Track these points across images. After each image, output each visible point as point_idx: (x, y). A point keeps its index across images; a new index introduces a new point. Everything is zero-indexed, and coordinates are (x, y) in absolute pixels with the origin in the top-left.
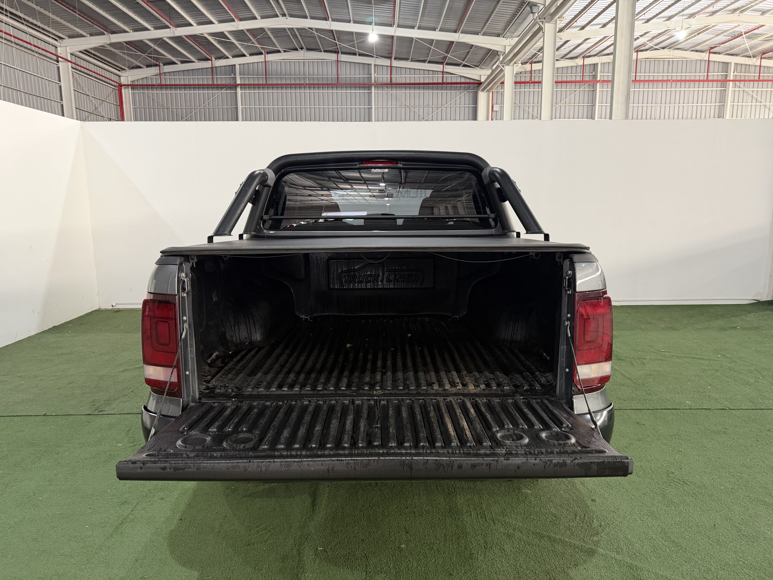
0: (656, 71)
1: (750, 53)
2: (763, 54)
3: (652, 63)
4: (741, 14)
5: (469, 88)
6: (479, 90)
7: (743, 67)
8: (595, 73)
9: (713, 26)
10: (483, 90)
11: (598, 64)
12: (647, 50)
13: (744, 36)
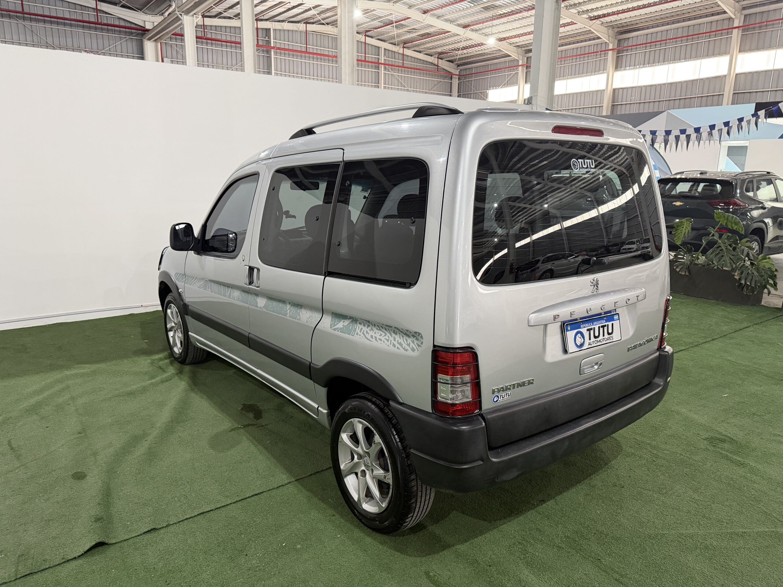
0: (322, 45)
1: (396, 40)
2: (405, 43)
3: (319, 37)
4: (394, 4)
5: (131, 34)
6: (144, 38)
7: (390, 53)
8: (269, 38)
9: (371, 11)
10: (149, 39)
11: (270, 29)
12: (313, 23)
13: (394, 24)
